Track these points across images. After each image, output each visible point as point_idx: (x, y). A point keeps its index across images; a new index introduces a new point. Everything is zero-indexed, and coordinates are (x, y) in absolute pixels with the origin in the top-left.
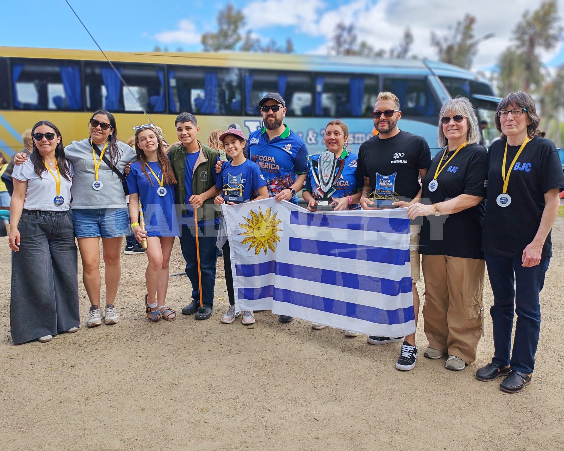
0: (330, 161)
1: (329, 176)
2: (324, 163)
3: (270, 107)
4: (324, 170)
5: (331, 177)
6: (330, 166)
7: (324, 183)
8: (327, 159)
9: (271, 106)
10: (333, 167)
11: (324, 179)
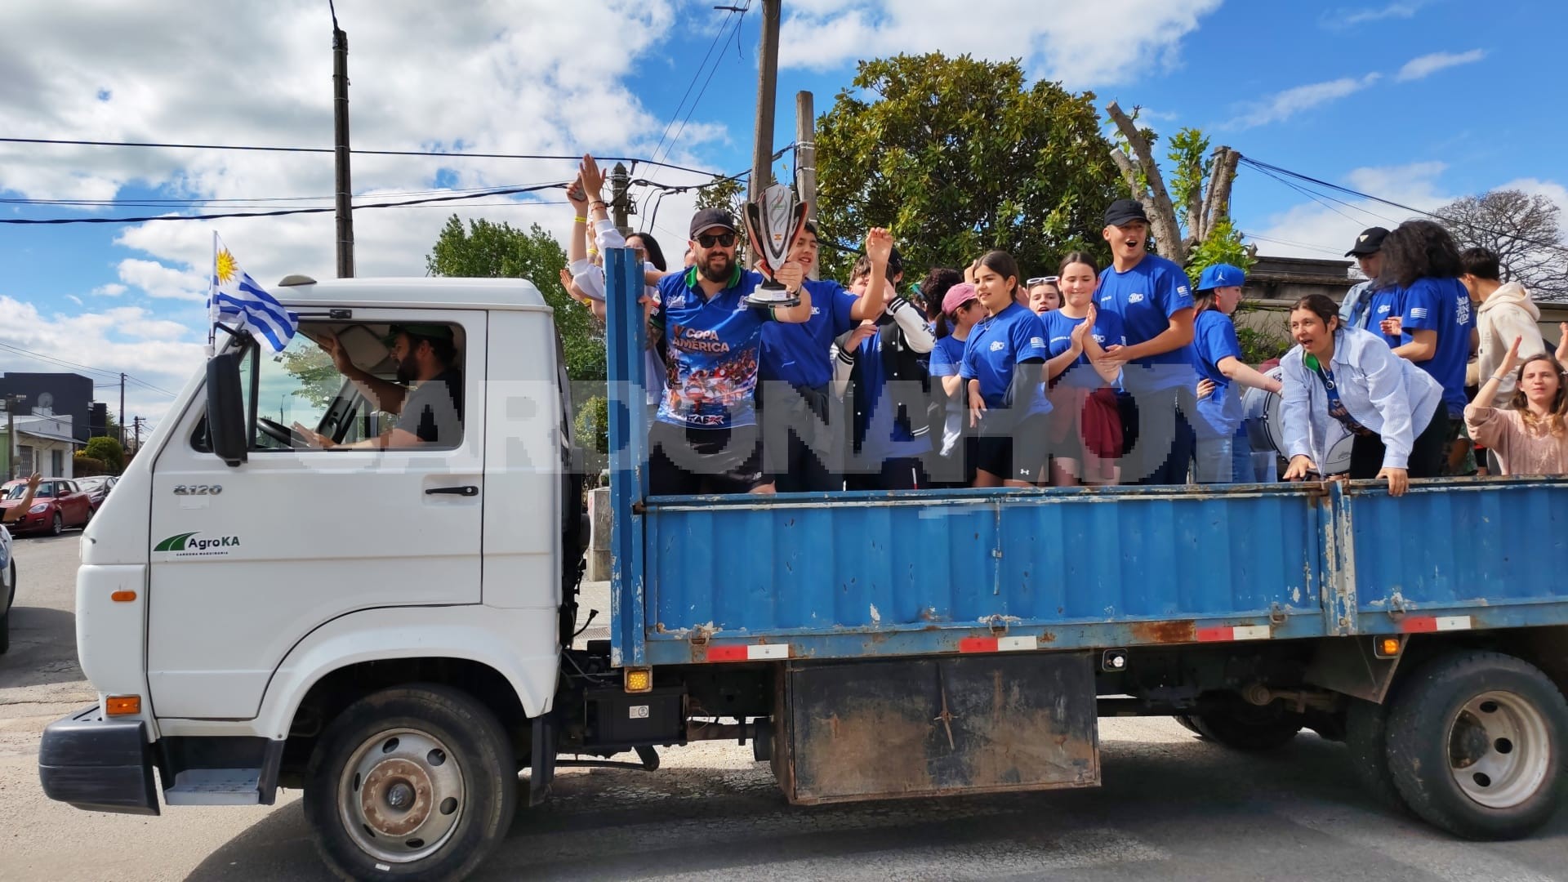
0: (786, 207)
1: (783, 237)
2: (773, 210)
3: (717, 239)
4: (775, 225)
5: (786, 238)
6: (783, 218)
7: (773, 250)
8: (779, 202)
9: (718, 236)
10: (790, 218)
11: (775, 243)
